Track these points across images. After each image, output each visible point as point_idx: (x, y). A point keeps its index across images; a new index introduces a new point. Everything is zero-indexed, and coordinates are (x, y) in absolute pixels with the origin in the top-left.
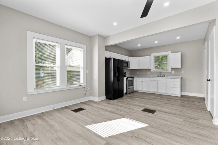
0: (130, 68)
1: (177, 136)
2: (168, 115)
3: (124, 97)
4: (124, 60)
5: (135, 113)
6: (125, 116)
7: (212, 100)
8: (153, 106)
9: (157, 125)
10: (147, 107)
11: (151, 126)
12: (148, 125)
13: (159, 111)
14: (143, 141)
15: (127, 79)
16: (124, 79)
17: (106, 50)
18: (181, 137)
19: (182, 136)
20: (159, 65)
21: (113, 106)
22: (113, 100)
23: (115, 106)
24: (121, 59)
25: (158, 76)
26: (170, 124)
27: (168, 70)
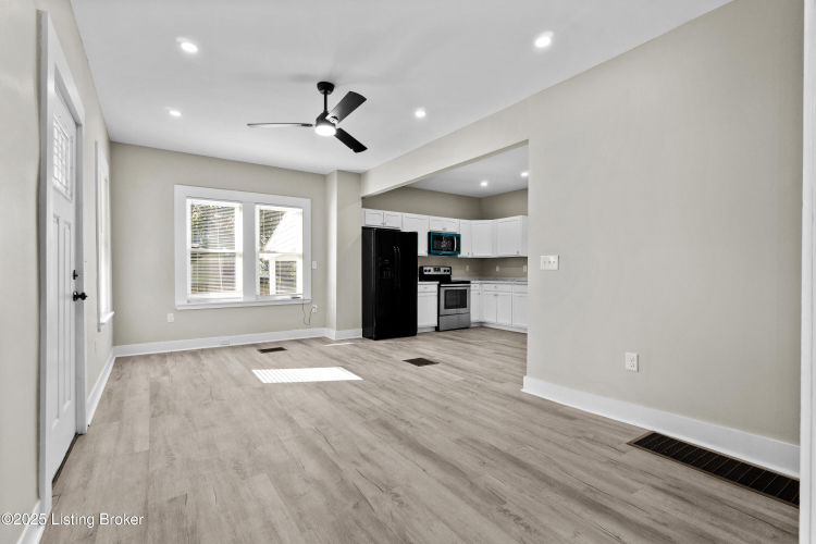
13: (445, 363)
15: (439, 286)
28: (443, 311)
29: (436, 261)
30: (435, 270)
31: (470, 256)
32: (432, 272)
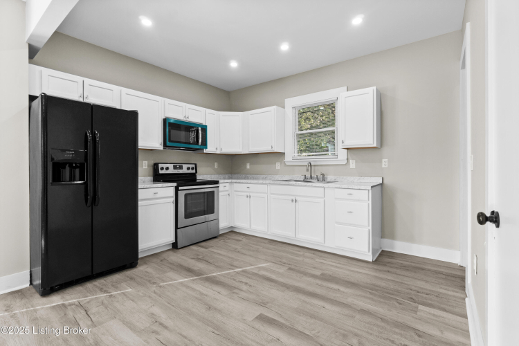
0: (214, 150)
15: (177, 189)
27: (337, 157)
29: (176, 156)
30: (175, 168)
31: (218, 152)
32: (171, 171)
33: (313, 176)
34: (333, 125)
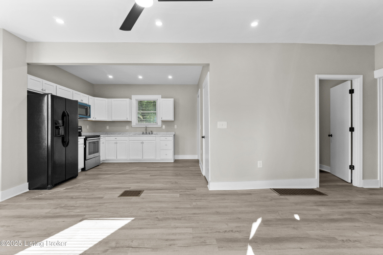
0: (92, 119)
1: (175, 219)
2: (160, 193)
3: (79, 178)
4: (79, 101)
5: (106, 204)
6: (86, 216)
7: (207, 161)
8: (137, 184)
9: (148, 213)
10: (127, 188)
11: (138, 218)
12: (133, 219)
13: (147, 189)
14: (127, 248)
15: (85, 140)
16: (79, 140)
17: (29, 73)
18: (180, 219)
19: (181, 216)
20: (143, 115)
21: (52, 202)
22: (50, 189)
23: (59, 201)
24: (71, 99)
25: (143, 133)
26: (164, 205)
27: (157, 124)
28: (88, 156)
31: (94, 120)
33: (147, 132)
34: (156, 110)
